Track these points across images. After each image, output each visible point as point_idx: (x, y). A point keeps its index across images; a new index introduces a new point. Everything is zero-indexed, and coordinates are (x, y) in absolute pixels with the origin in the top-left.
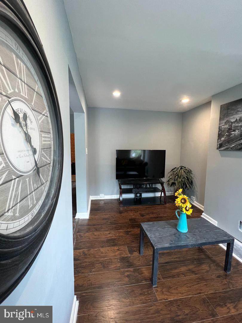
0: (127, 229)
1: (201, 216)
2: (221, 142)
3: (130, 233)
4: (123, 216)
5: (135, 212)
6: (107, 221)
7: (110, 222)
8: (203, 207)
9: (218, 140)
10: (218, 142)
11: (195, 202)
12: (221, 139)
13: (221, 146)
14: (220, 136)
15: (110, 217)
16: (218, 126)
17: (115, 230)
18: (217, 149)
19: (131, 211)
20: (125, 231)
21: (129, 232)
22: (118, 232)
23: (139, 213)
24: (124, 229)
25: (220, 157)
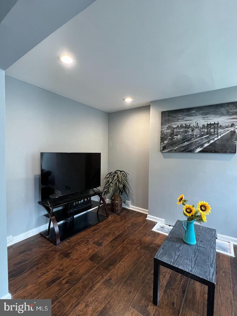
0: (103, 278)
1: (147, 218)
2: (164, 145)
3: (113, 282)
4: (77, 259)
5: (86, 243)
6: (60, 283)
7: (67, 282)
8: (148, 210)
9: (161, 143)
10: (161, 145)
11: (131, 206)
12: (164, 142)
13: (164, 148)
14: (162, 139)
15: (58, 272)
16: (160, 130)
17: (89, 291)
18: (161, 151)
19: (79, 244)
20: (104, 283)
21: (110, 279)
22: (95, 291)
23: (91, 242)
24: (99, 281)
25: (163, 158)
